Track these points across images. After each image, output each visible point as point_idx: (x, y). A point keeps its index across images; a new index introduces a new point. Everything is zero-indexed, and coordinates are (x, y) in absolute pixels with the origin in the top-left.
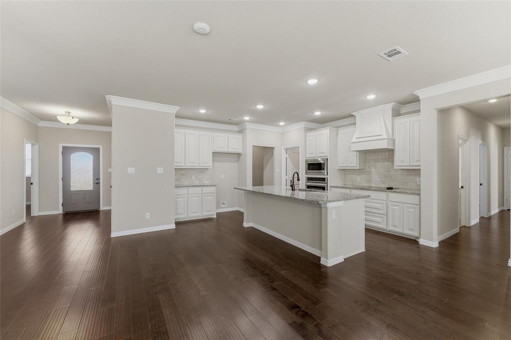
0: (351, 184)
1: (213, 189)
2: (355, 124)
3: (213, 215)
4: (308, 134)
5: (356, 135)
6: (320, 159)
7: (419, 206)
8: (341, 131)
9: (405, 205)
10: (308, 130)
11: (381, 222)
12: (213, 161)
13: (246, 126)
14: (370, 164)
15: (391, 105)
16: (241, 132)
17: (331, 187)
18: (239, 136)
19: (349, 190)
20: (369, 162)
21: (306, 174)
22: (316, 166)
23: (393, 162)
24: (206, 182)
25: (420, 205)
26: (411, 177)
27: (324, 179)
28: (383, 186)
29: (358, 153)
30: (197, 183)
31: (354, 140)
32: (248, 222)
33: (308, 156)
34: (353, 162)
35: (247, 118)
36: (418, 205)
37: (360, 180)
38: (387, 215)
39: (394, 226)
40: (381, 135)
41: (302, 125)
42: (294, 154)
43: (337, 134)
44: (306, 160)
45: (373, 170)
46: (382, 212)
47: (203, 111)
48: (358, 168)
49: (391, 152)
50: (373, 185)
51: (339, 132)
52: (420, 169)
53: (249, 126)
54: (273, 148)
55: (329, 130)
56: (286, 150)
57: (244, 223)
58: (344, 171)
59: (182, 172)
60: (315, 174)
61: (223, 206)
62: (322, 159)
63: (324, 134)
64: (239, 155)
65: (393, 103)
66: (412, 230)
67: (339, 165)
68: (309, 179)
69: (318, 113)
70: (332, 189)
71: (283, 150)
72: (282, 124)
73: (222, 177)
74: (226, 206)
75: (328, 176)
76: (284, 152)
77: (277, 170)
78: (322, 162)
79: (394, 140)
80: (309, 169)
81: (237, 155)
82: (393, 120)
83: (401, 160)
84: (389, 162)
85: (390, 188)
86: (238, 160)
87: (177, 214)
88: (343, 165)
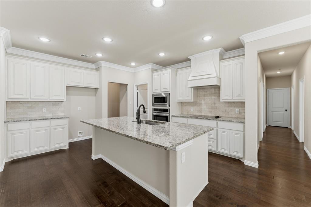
0: (187, 113)
1: (65, 121)
2: (191, 66)
3: (65, 146)
4: (154, 74)
5: (191, 75)
6: (163, 94)
7: (243, 133)
8: (179, 72)
9: (231, 131)
10: (154, 70)
11: (212, 145)
12: (67, 94)
13: (101, 64)
14: (201, 98)
15: (219, 50)
16: (98, 69)
17: (172, 116)
18: (96, 73)
19: (186, 119)
20: (200, 97)
21: (153, 105)
22: (160, 99)
23: (219, 96)
24: (61, 114)
25: (244, 131)
26: (231, 108)
27: (166, 110)
28: (210, 115)
29: (192, 89)
30: (49, 115)
31: (190, 78)
32: (95, 155)
33: (154, 91)
34: (189, 96)
35: (99, 55)
36: (242, 131)
37: (194, 110)
38: (217, 139)
39: (223, 148)
40: (212, 74)
41: (149, 66)
42: (143, 90)
43: (177, 74)
44: (153, 95)
45: (203, 102)
46: (213, 137)
47: (44, 40)
48: (192, 101)
49: (218, 88)
50: (203, 114)
51: (178, 73)
52: (245, 102)
53: (103, 64)
54: (126, 85)
55: (170, 70)
56: (138, 86)
57: (92, 155)
58: (182, 103)
59: (30, 105)
60: (159, 106)
61: (80, 135)
62: (164, 94)
63: (167, 73)
64: (96, 89)
65: (221, 48)
66: (237, 152)
67: (179, 99)
68: (155, 110)
69: (162, 55)
70: (173, 118)
71: (135, 86)
72: (133, 64)
73: (79, 109)
74: (83, 135)
75: (170, 108)
76: (135, 88)
77: (130, 103)
78: (164, 96)
79: (220, 79)
80: (155, 102)
81: (95, 89)
82: (220, 62)
83: (226, 95)
84: (215, 96)
85: (217, 117)
86: (96, 94)
87: (15, 152)
88: (181, 99)
